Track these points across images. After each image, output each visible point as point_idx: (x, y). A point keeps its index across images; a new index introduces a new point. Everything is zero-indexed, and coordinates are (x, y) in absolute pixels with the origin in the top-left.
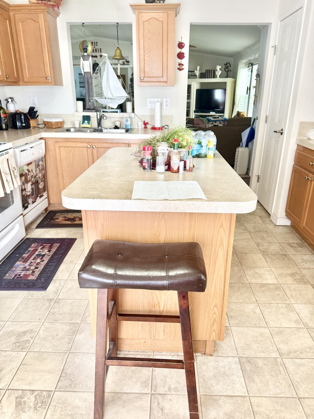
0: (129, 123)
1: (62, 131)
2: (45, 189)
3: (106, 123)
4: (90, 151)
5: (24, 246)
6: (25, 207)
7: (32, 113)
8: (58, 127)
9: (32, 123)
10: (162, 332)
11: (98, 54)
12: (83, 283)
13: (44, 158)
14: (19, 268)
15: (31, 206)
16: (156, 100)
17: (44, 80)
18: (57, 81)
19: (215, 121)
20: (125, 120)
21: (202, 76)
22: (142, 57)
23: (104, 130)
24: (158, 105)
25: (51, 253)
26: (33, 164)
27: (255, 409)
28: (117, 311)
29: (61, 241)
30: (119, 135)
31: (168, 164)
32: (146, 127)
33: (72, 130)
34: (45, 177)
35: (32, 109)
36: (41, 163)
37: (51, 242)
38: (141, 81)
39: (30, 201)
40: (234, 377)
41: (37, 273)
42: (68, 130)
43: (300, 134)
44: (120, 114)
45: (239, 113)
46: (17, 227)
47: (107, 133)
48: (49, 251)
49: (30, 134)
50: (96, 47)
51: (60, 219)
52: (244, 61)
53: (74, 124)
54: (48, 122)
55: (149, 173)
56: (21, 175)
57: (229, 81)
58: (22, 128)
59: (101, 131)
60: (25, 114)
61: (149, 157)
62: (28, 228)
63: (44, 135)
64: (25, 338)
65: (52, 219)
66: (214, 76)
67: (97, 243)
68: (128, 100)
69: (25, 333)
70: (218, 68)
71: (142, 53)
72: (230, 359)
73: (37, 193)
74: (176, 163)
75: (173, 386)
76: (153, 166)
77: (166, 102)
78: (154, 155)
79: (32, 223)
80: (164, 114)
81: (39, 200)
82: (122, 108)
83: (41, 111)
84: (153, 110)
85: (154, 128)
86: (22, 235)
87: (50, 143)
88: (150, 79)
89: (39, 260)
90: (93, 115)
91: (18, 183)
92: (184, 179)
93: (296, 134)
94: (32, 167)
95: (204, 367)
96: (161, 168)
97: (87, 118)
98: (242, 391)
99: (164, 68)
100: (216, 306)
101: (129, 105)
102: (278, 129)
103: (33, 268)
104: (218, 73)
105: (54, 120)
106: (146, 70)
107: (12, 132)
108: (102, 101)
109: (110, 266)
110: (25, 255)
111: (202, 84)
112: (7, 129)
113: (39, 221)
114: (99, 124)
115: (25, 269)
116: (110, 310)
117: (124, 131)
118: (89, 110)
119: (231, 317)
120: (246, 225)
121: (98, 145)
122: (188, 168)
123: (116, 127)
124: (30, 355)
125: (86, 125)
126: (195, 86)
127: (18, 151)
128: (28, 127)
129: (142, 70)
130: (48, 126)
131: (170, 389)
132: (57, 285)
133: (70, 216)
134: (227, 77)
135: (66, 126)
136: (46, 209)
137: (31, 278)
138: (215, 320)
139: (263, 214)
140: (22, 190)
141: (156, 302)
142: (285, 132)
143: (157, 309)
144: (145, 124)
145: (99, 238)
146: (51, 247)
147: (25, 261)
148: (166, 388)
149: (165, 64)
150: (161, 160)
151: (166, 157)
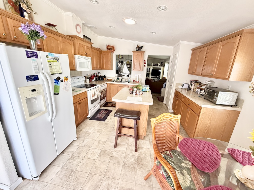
0: (129, 80)
1: (112, 82)
2: (106, 96)
3: (123, 80)
4: (118, 87)
5: (100, 111)
6: (101, 101)
7: (105, 76)
8: (111, 80)
9: (104, 79)
10: (131, 132)
11: (123, 58)
12: (115, 116)
13: (106, 89)
14: (98, 116)
15: (102, 101)
16: (137, 74)
17: (108, 68)
18: (112, 69)
19: (156, 80)
20: (128, 79)
21: (154, 65)
22: (134, 64)
23: (123, 82)
24: (138, 76)
25: (106, 113)
26: (104, 90)
27: (151, 151)
28: (121, 125)
29: (109, 110)
30: (126, 83)
31: (136, 93)
32: (134, 81)
33: (114, 81)
34: (106, 93)
35: (104, 75)
36: (106, 90)
37: (106, 110)
38: (133, 70)
39: (102, 99)
40: (148, 145)
41: (103, 117)
42: (113, 81)
43: (176, 87)
44: (127, 78)
45: (164, 77)
46: (99, 105)
47: (123, 83)
48: (106, 112)
49: (103, 82)
50: (123, 56)
51: (109, 105)
52: (167, 62)
53: (115, 80)
54: (108, 79)
55: (131, 95)
56: (101, 93)
57: (162, 67)
58: (102, 80)
59: (122, 82)
60: (103, 77)
61: (132, 91)
62: (101, 106)
63: (107, 82)
64: (100, 131)
65: (107, 104)
66: (158, 66)
67: (118, 109)
68: (129, 74)
69: (100, 130)
70: (159, 63)
71: (134, 63)
72: (147, 141)
73: (104, 97)
74: (138, 93)
75: (132, 144)
76: (132, 93)
77: (140, 75)
78: (133, 91)
79: (102, 105)
80: (139, 78)
81: (104, 99)
82: (128, 76)
83: (107, 76)
84: (136, 77)
85: (136, 82)
86: (99, 108)
87: (108, 84)
88: (136, 70)
89: (103, 114)
90: (120, 78)
91: (100, 94)
92: (140, 97)
93: (175, 86)
94: (104, 91)
95: (141, 142)
96: (134, 94)
97: (118, 78)
98: (149, 148)
99: (140, 67)
100: (144, 127)
101: (130, 75)
102: (171, 85)
103: (102, 116)
104: (159, 65)
105: (110, 79)
106: (135, 67)
107: (99, 81)
108: (122, 74)
109: (120, 113)
110: (100, 113)
111: (154, 68)
112: (98, 80)
113: (103, 105)
114: (121, 80)
115: (100, 116)
116: (120, 124)
117: (128, 82)
118: (119, 76)
119: (150, 132)
120: (160, 111)
121: (121, 86)
122: (140, 94)
123: (126, 81)
124: (101, 134)
125: (118, 80)
126: (152, 68)
127: (101, 86)
128: (103, 80)
129: (134, 67)
130: (108, 80)
131: (132, 145)
132: (107, 120)
133: (112, 104)
134: (162, 66)
135: (113, 80)
136: (105, 102)
137: (101, 118)
138: (144, 131)
139: (166, 108)
140: (101, 96)
141: (130, 125)
142: (172, 86)
143: (130, 126)
144: (134, 80)
145: (119, 108)
146: (106, 111)
147: (100, 114)
148: (131, 145)
149: (140, 66)
150: (134, 92)
151: (136, 91)
